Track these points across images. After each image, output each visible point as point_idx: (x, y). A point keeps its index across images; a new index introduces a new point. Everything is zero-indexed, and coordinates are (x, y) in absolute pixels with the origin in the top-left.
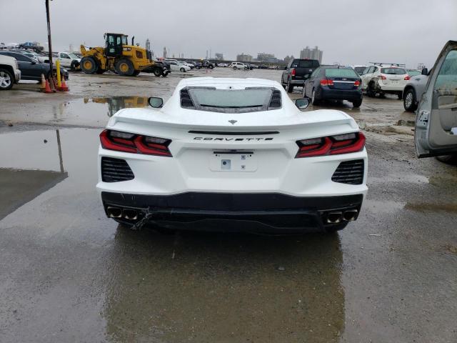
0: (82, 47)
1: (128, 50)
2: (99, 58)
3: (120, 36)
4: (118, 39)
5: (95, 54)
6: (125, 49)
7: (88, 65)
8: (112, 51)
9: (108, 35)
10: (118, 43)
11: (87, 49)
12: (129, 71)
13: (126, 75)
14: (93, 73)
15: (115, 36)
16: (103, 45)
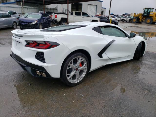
0: (135, 14)
1: (152, 14)
2: (139, 18)
3: (150, 8)
4: (149, 10)
5: (139, 16)
6: (151, 14)
7: (135, 20)
8: (146, 14)
9: (145, 8)
10: (149, 11)
11: (136, 14)
12: (150, 22)
13: (149, 24)
14: (135, 23)
15: (148, 9)
16: (143, 12)
